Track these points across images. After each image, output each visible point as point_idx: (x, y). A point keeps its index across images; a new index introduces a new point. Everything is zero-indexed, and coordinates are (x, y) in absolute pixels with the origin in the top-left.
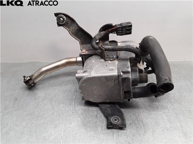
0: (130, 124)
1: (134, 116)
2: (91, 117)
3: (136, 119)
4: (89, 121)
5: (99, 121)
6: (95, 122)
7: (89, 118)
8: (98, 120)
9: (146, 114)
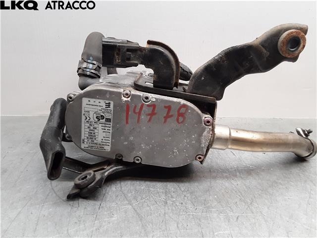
0: (237, 218)
1: (244, 204)
2: (154, 204)
3: (248, 208)
4: (150, 211)
5: (170, 211)
6: (163, 213)
7: (149, 205)
8: (169, 209)
9: (266, 201)
